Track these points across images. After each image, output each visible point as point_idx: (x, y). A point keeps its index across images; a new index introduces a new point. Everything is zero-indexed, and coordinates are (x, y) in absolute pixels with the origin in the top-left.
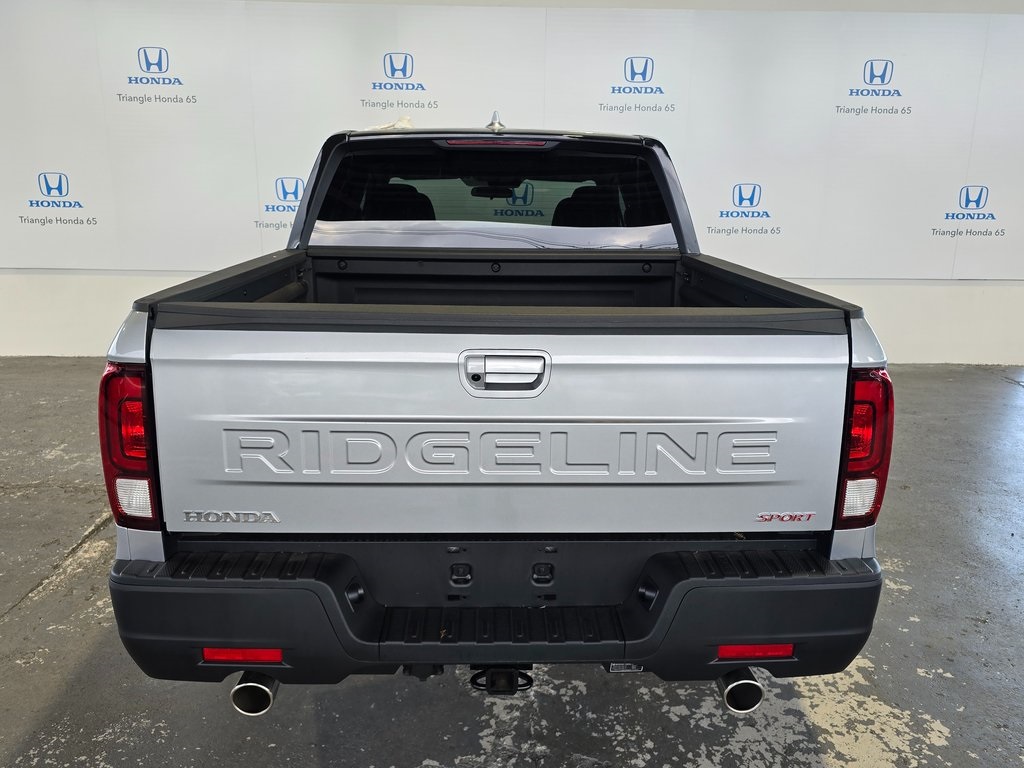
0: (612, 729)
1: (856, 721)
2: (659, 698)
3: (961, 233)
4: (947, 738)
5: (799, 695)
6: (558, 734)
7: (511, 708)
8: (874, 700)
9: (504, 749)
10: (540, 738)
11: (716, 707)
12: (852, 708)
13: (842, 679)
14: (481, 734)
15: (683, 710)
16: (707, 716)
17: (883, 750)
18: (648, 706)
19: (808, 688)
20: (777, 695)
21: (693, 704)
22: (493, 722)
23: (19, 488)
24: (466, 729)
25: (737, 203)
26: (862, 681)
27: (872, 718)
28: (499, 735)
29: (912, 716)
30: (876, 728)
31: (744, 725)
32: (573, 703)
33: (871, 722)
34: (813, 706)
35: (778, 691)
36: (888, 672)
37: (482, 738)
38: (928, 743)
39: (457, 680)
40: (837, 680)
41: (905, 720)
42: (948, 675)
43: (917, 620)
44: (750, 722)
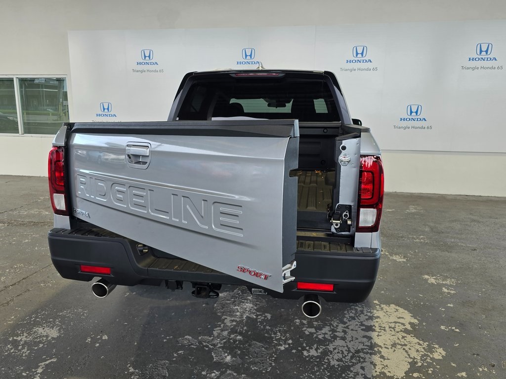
0: (275, 334)
1: (398, 344)
2: (304, 324)
4: (443, 356)
5: (374, 330)
6: (249, 333)
7: (231, 321)
8: (411, 336)
9: (223, 336)
10: (241, 334)
11: (329, 331)
12: (398, 338)
13: (399, 326)
14: (215, 329)
16: (323, 334)
17: (406, 357)
18: (297, 327)
19: (379, 328)
20: (362, 330)
21: (319, 328)
22: (222, 325)
24: (209, 326)
26: (410, 328)
27: (407, 343)
28: (223, 330)
29: (428, 345)
30: (407, 348)
31: (340, 339)
32: (261, 323)
33: (405, 345)
34: (378, 336)
36: (425, 326)
38: (432, 357)
40: (397, 326)
41: (424, 346)
42: (457, 330)
43: (452, 306)
44: (343, 339)
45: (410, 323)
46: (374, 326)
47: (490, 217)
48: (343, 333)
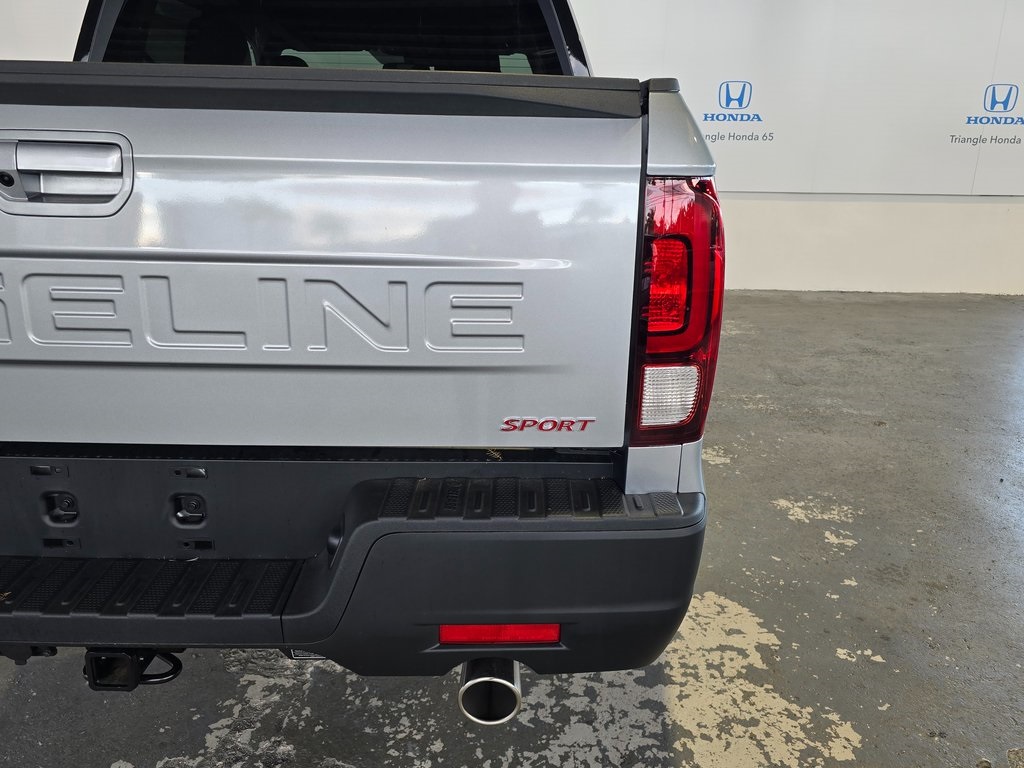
0: (395, 722)
1: (734, 719)
3: (984, 141)
4: (855, 750)
5: (668, 681)
6: (317, 729)
8: (767, 691)
9: (235, 748)
10: (291, 734)
11: (547, 696)
12: (734, 701)
13: (732, 660)
14: (212, 726)
17: (759, 765)
19: (682, 670)
20: (638, 681)
22: (237, 710)
24: (196, 717)
26: (759, 664)
27: (757, 716)
28: (236, 728)
29: (813, 717)
30: (758, 731)
31: (579, 721)
33: (754, 722)
34: (681, 697)
35: (640, 675)
36: (796, 652)
37: (211, 731)
38: (827, 755)
40: (726, 661)
41: (803, 721)
42: (878, 659)
43: (854, 583)
44: (588, 718)
45: (760, 648)
46: (668, 664)
47: (899, 341)
48: (587, 699)
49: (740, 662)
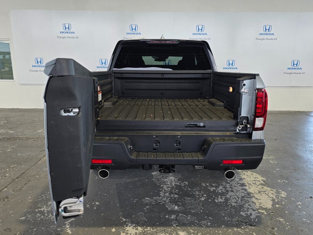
0: (195, 192)
1: (261, 191)
2: (208, 186)
3: (292, 73)
4: (286, 195)
5: (246, 186)
6: (181, 193)
7: (168, 187)
8: (266, 187)
9: (166, 196)
10: (176, 194)
11: (223, 188)
12: (260, 189)
15: (214, 188)
16: (221, 190)
17: (268, 198)
18: (204, 187)
19: (248, 184)
20: (239, 186)
21: (217, 187)
23: (32, 138)
24: (156, 192)
25: (228, 65)
26: (263, 183)
27: (265, 191)
28: (165, 193)
29: (276, 190)
30: (267, 193)
32: (184, 186)
34: (249, 188)
35: (240, 185)
36: (270, 181)
37: (160, 193)
38: (281, 196)
39: (153, 181)
40: (256, 182)
41: (274, 191)
42: (287, 182)
43: (278, 169)
44: (232, 191)
45: (262, 180)
46: (245, 183)
48: (231, 189)
49: (259, 183)
